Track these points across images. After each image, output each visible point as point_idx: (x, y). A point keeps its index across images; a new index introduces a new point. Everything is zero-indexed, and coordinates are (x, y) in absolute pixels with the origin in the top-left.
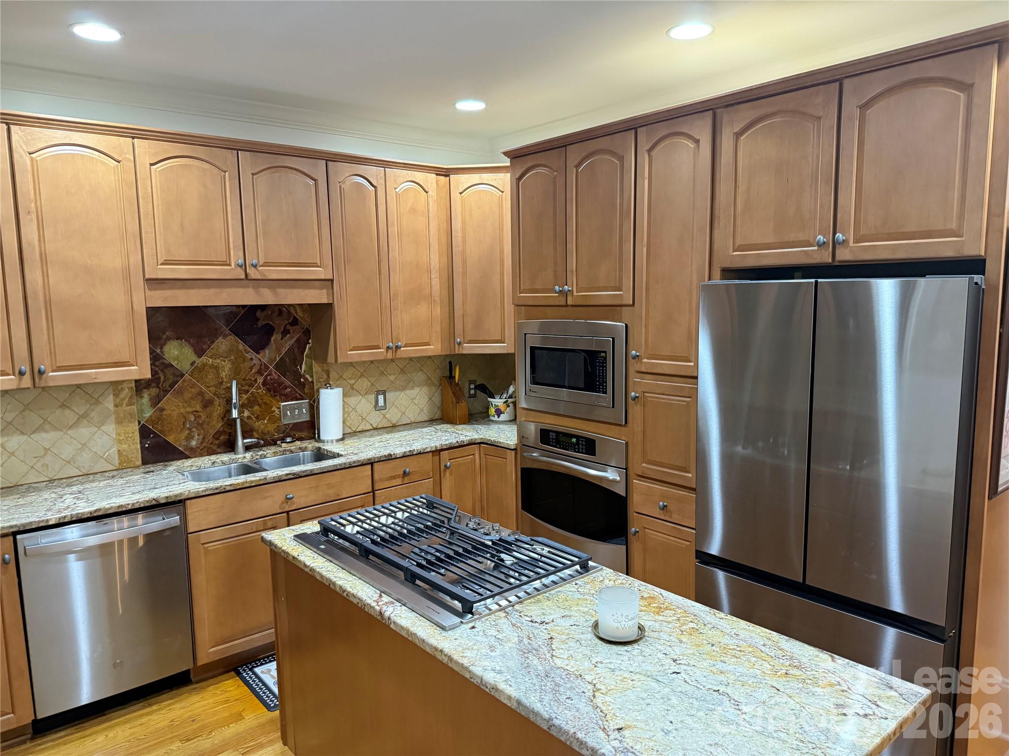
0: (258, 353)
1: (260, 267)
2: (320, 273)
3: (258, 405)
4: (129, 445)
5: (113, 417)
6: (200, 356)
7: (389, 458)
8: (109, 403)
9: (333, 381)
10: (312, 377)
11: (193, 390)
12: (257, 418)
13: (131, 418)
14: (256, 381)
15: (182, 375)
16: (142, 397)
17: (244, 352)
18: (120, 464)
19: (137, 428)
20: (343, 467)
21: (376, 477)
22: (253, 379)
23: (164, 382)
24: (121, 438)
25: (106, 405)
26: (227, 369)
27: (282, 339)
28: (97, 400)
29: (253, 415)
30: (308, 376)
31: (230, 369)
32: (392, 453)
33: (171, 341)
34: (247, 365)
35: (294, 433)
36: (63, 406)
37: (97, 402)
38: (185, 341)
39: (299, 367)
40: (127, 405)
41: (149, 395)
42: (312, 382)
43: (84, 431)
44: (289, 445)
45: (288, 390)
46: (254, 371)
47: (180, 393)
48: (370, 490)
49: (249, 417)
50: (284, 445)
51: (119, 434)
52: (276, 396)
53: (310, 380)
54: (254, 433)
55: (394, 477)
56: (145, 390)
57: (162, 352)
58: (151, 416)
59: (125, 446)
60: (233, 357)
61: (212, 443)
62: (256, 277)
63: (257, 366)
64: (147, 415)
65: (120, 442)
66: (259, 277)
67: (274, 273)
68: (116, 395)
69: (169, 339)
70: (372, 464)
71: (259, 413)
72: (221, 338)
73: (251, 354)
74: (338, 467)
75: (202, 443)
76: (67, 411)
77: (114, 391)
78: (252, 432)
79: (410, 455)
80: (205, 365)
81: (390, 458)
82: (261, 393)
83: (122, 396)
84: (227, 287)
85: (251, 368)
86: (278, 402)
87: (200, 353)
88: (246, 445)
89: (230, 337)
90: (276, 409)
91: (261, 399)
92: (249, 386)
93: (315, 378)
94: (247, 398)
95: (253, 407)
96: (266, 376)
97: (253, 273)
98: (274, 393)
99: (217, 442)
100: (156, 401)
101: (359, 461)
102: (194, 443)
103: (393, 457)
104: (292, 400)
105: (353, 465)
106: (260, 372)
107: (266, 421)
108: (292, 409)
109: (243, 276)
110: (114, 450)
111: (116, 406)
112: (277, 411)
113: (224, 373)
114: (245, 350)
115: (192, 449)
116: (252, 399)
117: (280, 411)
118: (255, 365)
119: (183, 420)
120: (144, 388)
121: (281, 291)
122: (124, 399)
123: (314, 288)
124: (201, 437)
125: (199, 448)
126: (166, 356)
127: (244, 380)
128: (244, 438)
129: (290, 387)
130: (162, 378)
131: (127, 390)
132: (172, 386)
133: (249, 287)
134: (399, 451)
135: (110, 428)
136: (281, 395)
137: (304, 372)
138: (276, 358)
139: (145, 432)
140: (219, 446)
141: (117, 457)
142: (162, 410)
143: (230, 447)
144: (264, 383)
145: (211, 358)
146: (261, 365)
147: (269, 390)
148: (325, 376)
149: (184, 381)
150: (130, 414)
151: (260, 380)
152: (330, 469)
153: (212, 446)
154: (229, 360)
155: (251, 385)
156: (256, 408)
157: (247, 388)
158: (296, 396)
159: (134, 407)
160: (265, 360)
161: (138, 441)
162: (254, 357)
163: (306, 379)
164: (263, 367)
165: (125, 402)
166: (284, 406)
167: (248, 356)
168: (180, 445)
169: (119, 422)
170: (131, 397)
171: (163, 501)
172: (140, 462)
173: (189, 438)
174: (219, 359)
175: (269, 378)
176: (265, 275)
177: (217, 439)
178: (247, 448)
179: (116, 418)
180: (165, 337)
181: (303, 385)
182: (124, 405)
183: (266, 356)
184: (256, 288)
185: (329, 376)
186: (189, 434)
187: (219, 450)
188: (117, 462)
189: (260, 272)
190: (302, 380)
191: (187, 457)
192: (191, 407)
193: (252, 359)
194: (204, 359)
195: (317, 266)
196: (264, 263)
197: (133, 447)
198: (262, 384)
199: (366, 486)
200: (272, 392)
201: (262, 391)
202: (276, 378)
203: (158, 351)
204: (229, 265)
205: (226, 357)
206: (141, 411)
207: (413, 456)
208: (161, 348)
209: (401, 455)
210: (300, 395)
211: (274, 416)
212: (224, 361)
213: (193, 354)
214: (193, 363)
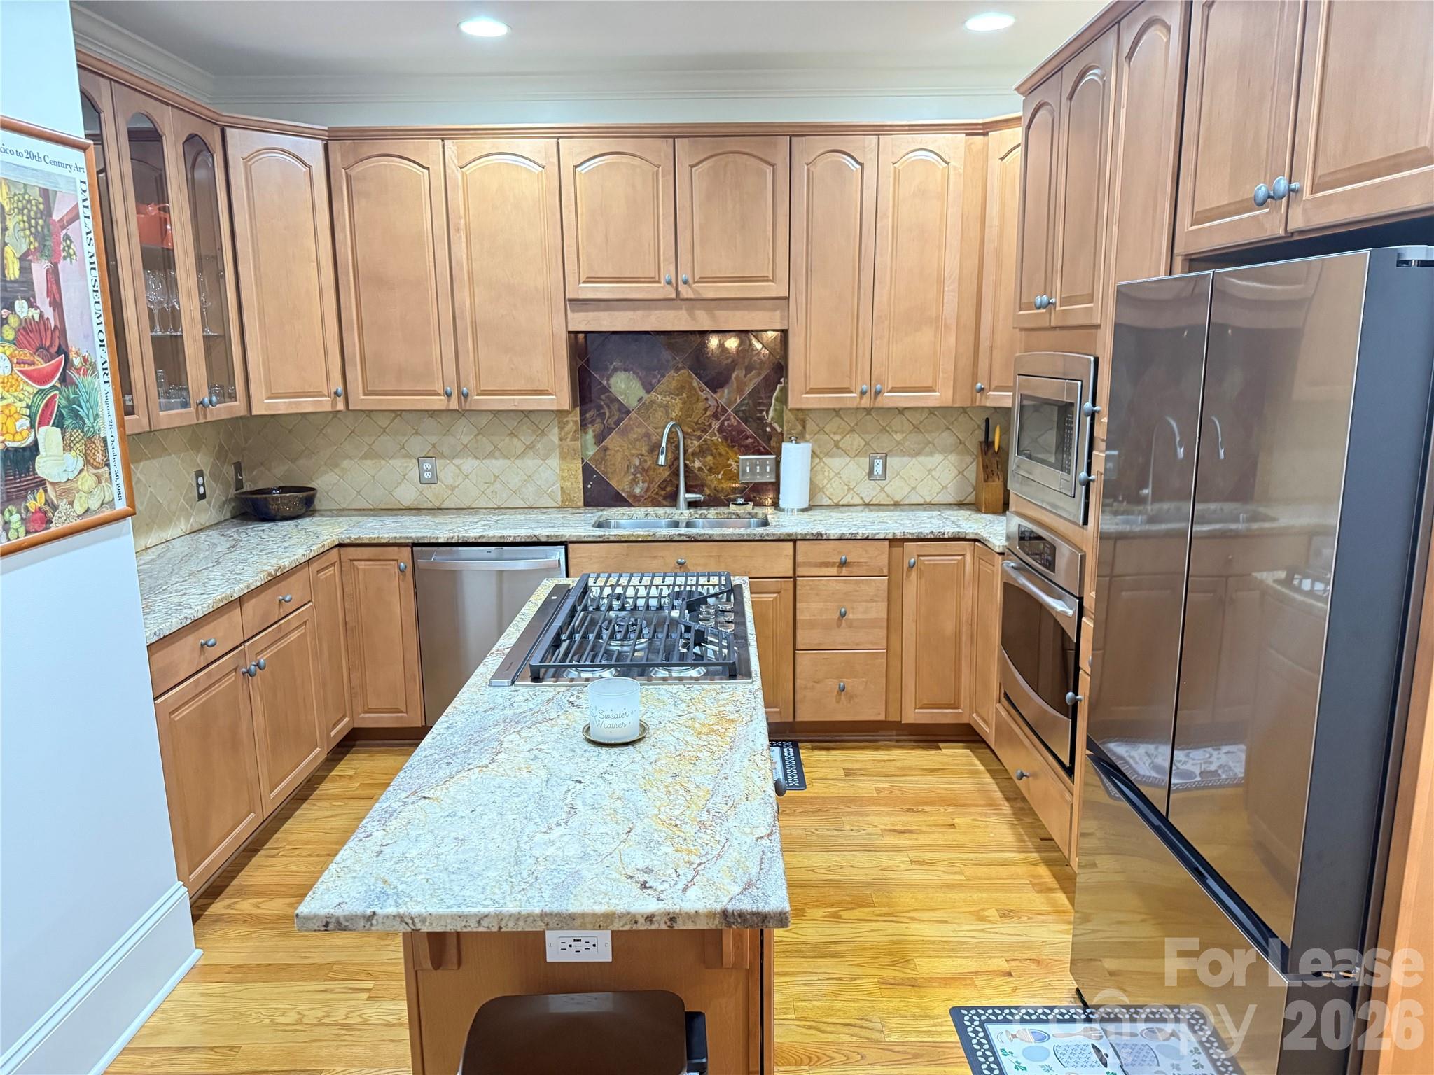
0: (715, 392)
1: (695, 283)
2: (771, 289)
3: (712, 455)
4: (572, 484)
5: (557, 451)
6: (648, 392)
7: (818, 538)
8: (554, 435)
9: (810, 434)
10: (781, 426)
11: (639, 430)
12: (710, 470)
13: (575, 454)
14: (710, 426)
15: (628, 412)
16: (586, 433)
17: (698, 389)
18: (562, 501)
19: (581, 466)
21: (799, 559)
22: (707, 423)
23: (609, 418)
24: (564, 475)
25: (551, 437)
26: (677, 409)
27: (745, 376)
28: (543, 431)
29: (705, 466)
30: (776, 425)
31: (681, 409)
32: (823, 532)
33: (619, 372)
34: (701, 405)
35: (755, 495)
36: (512, 434)
37: (543, 433)
38: (634, 373)
39: (764, 413)
40: (572, 440)
41: (594, 431)
42: (782, 433)
43: (530, 463)
44: (739, 507)
45: (750, 441)
46: (708, 413)
47: (624, 433)
48: (790, 573)
49: (700, 469)
50: (732, 506)
51: (562, 470)
52: (734, 446)
53: (779, 430)
54: (706, 489)
55: (826, 565)
56: (590, 426)
57: (608, 384)
58: (594, 455)
59: (567, 484)
60: (685, 395)
61: (657, 494)
62: (689, 297)
63: (712, 407)
64: (591, 453)
65: (563, 478)
66: (692, 297)
67: (709, 291)
68: (561, 428)
69: (616, 370)
70: (795, 541)
71: (713, 466)
72: (672, 372)
73: (706, 393)
75: (646, 491)
76: (515, 440)
77: (559, 423)
78: (703, 486)
79: (850, 539)
80: (653, 402)
81: (819, 537)
82: (716, 442)
83: (566, 430)
84: (656, 309)
85: (706, 410)
86: (736, 454)
87: (649, 388)
88: (689, 500)
89: (683, 371)
90: (733, 463)
91: (716, 449)
92: (702, 431)
93: (785, 428)
94: (700, 446)
95: (706, 457)
96: (723, 421)
97: (686, 292)
98: (732, 442)
99: (663, 493)
100: (600, 438)
102: (637, 491)
103: (825, 537)
104: (753, 454)
105: (766, 538)
106: (716, 416)
107: (720, 476)
108: (753, 465)
109: (673, 296)
110: (558, 485)
111: (561, 439)
112: (734, 465)
113: (674, 414)
114: (700, 388)
115: (635, 497)
116: (705, 447)
117: (738, 466)
118: (710, 406)
119: (628, 463)
120: (590, 423)
121: (719, 313)
122: (567, 433)
123: (764, 309)
124: (646, 485)
125: (643, 497)
126: (613, 390)
127: (697, 423)
128: (688, 491)
129: (752, 437)
130: (607, 414)
131: (571, 423)
132: (617, 423)
133: (681, 309)
134: (834, 532)
135: (554, 462)
136: (740, 446)
137: (772, 419)
138: (736, 399)
139: (587, 471)
140: (665, 498)
141: (560, 494)
142: (606, 449)
143: (672, 499)
144: (721, 430)
145: (660, 394)
146: (718, 408)
147: (725, 438)
148: (800, 427)
149: (630, 418)
150: (574, 450)
151: (716, 425)
152: (735, 538)
153: (657, 497)
154: (681, 399)
155: (705, 431)
156: (709, 458)
157: (698, 433)
158: (759, 449)
159: (578, 443)
160: (723, 402)
161: (581, 481)
162: (709, 397)
163: (773, 429)
164: (719, 410)
165: (570, 436)
166: (743, 459)
167: (703, 395)
168: (623, 490)
169: (563, 457)
170: (575, 431)
171: (544, 540)
172: (581, 503)
173: (634, 482)
174: (669, 395)
175: (726, 423)
176: (699, 294)
177: (663, 489)
178: (692, 504)
179: (560, 453)
180: (612, 367)
181: (769, 437)
182: (568, 440)
183: (724, 396)
184: (689, 309)
185: (804, 427)
186: (633, 480)
187: (665, 503)
188: (559, 499)
189: (694, 291)
190: (768, 429)
191: (630, 505)
192: (637, 449)
193: (707, 399)
194: (652, 394)
195: (768, 281)
196: (700, 278)
197: (575, 486)
198: (718, 431)
199: (785, 568)
200: (729, 441)
201: (717, 438)
202: (735, 424)
203: (605, 382)
204: (659, 282)
205: (678, 395)
206: (584, 447)
207: (855, 542)
208: (608, 380)
209: (836, 537)
210: (764, 447)
211: (730, 470)
212: (675, 399)
213: (641, 387)
214: (640, 399)
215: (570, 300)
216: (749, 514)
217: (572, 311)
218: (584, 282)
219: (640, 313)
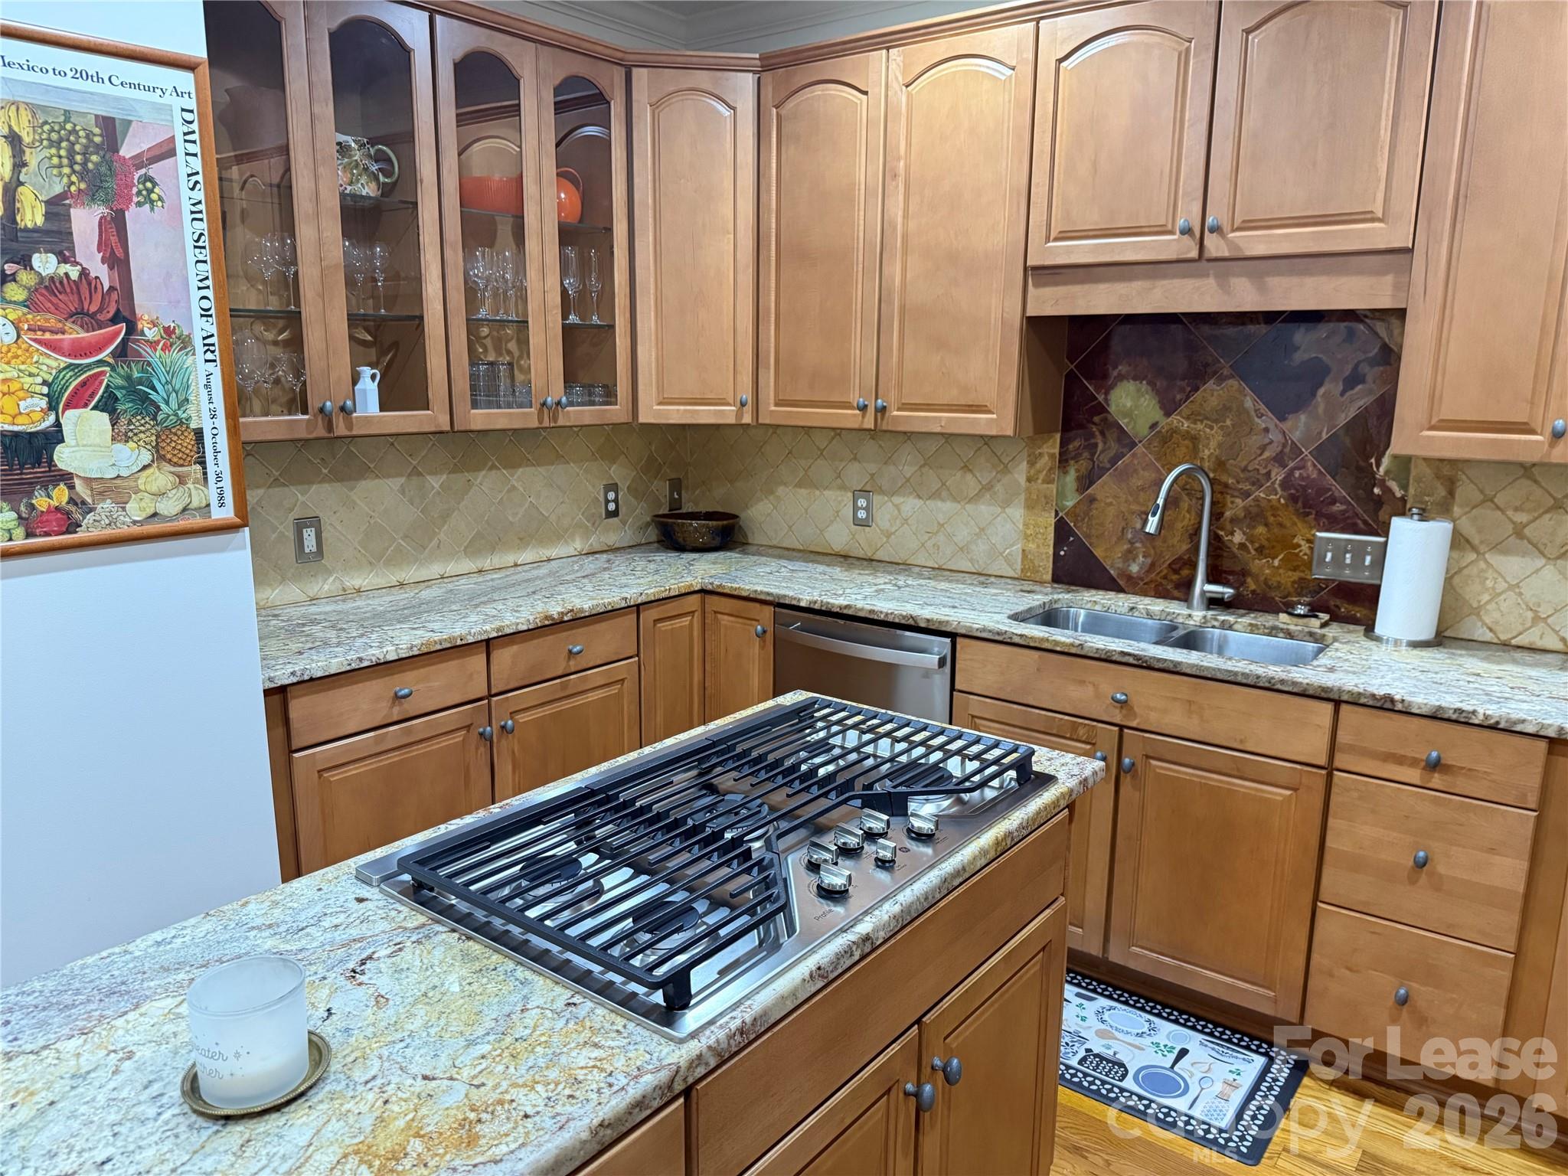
0: (1282, 418)
1: (1233, 231)
2: (1378, 235)
3: (1266, 525)
4: (1038, 546)
5: (1023, 497)
6: (1168, 414)
7: (1385, 705)
8: (1020, 473)
9: (1461, 507)
10: (1404, 487)
11: (1146, 474)
12: (1260, 550)
13: (1047, 503)
14: (1268, 475)
15: (1133, 445)
16: (1066, 473)
17: (1253, 413)
18: (1022, 570)
19: (1053, 521)
20: (1249, 681)
21: (1343, 737)
22: (1264, 471)
23: (1102, 452)
24: (1029, 532)
25: (1016, 476)
26: (1213, 444)
27: (1342, 394)
28: (1006, 467)
29: (1252, 542)
30: (1393, 485)
31: (1220, 445)
32: (1397, 697)
33: (1125, 382)
34: (1255, 440)
35: (1338, 602)
36: (966, 468)
37: (1006, 470)
38: (1149, 383)
39: (1373, 461)
40: (1044, 482)
41: (1077, 471)
42: (1403, 500)
43: (984, 510)
44: (1295, 620)
45: (1338, 507)
46: (1266, 454)
47: (1123, 476)
48: (1322, 760)
49: (1242, 546)
50: (1283, 617)
51: (1026, 525)
52: (1308, 514)
53: (1399, 493)
54: (1249, 580)
55: (1400, 760)
56: (1072, 462)
57: (1106, 400)
58: (1075, 506)
59: (1032, 546)
60: (1228, 422)
61: (1165, 577)
62: (1219, 254)
63: (1275, 444)
64: (1070, 504)
65: (1026, 537)
66: (1226, 254)
67: (1257, 243)
68: (1032, 464)
69: (1121, 378)
70: (1337, 703)
71: (1265, 543)
72: (1212, 382)
73: (1268, 420)
74: (1239, 679)
75: (1148, 571)
76: (969, 476)
77: (1029, 456)
78: (1244, 575)
79: (1456, 722)
80: (1174, 431)
81: (1388, 705)
82: (1274, 503)
83: (1038, 466)
84: (1165, 277)
85: (1263, 448)
86: (1311, 528)
87: (1169, 408)
88: (1208, 595)
89: (1231, 382)
90: (1303, 543)
91: (1274, 516)
92: (1253, 484)
93: (1412, 491)
94: (1245, 508)
95: (1254, 527)
96: (1293, 470)
97: (1214, 246)
98: (1304, 507)
99: (1175, 577)
100: (1086, 482)
101: (1294, 683)
102: (1134, 568)
103: (1399, 707)
104: (1343, 531)
105: (1279, 686)
106: (1279, 460)
107: (1276, 563)
108: (1340, 549)
109: (1194, 254)
110: (1019, 547)
111: (1029, 480)
112: (1305, 547)
113: (1207, 452)
114: (1256, 411)
115: (1129, 578)
116: (1254, 510)
117: (1311, 549)
118: (1271, 442)
119: (1123, 524)
120: (1072, 459)
121: (1273, 281)
122: (1040, 472)
123: (1360, 272)
124: (1149, 561)
125: (1142, 579)
126: (1112, 409)
127: (1245, 470)
128: (1211, 578)
129: (1344, 501)
130: (1100, 446)
131: (1046, 458)
132: (1114, 461)
133: (1208, 276)
134: (1422, 698)
135: (1017, 513)
136: (1319, 515)
137: (1387, 472)
138: (1320, 433)
139: (1062, 531)
140: (1177, 586)
141: (1019, 560)
142: (1092, 500)
143: (1182, 590)
144: (1285, 484)
145: (1188, 418)
146: (1284, 446)
147: (1293, 499)
148: (1442, 491)
149: (1134, 455)
150: (1045, 497)
151: (1278, 475)
153: (1164, 582)
154: (1221, 428)
155: (1258, 484)
156: (1261, 530)
157: (1246, 486)
158: (1355, 524)
159: (1053, 487)
160: (1296, 436)
161: (1052, 543)
162: (1271, 427)
163: (1388, 490)
164: (1287, 450)
165: (1041, 476)
166: (1321, 538)
167: (1261, 423)
168: (1112, 566)
169: (1030, 506)
170: (1051, 469)
172: (1048, 577)
173: (1129, 555)
174: (1202, 421)
175: (1297, 474)
176: (1239, 248)
177: (1176, 572)
178: (1213, 602)
179: (1026, 500)
180: (1115, 373)
181: (1378, 502)
182: (1040, 481)
183: (1299, 427)
184: (1223, 279)
185: (1451, 493)
186: (1129, 551)
187: (1176, 593)
188: (1019, 567)
189: (1231, 244)
190: (1376, 491)
191: (1120, 590)
192: (1138, 503)
193: (1267, 430)
194: (1175, 420)
195: (1373, 220)
196: (1244, 221)
197: (1043, 550)
198: (1280, 485)
199: (1312, 745)
200: (1300, 504)
201: (1278, 497)
202: (1314, 476)
203: (1101, 398)
204: (1171, 232)
205: (1216, 421)
206: (1061, 495)
207: (1467, 729)
208: (1107, 393)
209: (1424, 711)
210: (1365, 522)
211: (1297, 555)
212: (1211, 428)
213: (1157, 407)
214: (1154, 426)
215: (1035, 268)
216: (1311, 634)
217: (1036, 285)
218: (1056, 239)
219: (1137, 285)
